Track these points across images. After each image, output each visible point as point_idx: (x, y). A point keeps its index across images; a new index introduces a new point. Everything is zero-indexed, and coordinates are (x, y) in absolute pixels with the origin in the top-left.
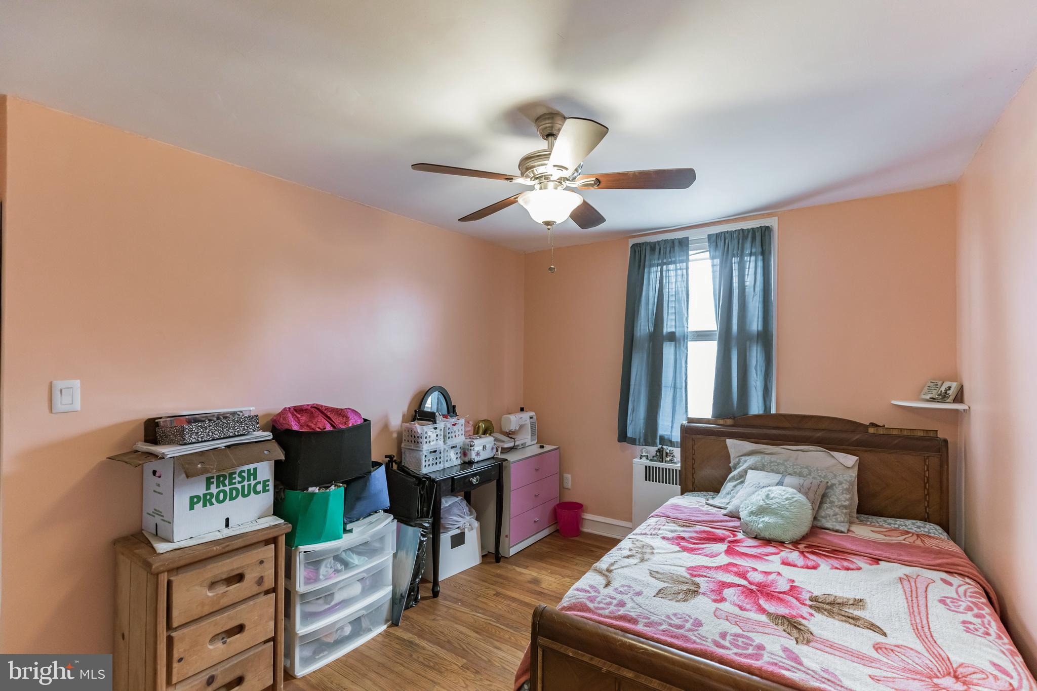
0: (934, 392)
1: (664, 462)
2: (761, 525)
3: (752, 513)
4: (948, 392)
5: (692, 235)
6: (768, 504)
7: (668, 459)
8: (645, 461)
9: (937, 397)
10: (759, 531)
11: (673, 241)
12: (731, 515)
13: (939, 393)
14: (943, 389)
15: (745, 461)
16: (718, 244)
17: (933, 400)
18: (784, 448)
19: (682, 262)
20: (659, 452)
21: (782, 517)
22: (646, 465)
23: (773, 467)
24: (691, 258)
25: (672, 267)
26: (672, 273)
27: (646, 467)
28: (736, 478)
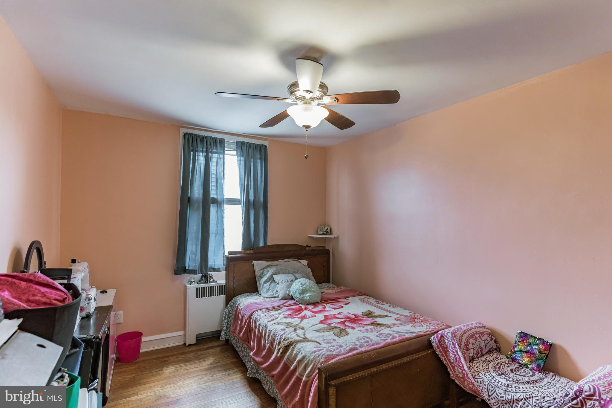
0: (323, 231)
1: (209, 283)
2: (308, 298)
3: (300, 294)
4: (328, 230)
5: (227, 138)
6: (304, 288)
7: (211, 280)
8: (195, 285)
9: (324, 232)
10: (309, 301)
11: (216, 139)
12: (284, 298)
13: (324, 231)
14: (325, 229)
15: (268, 271)
16: (243, 148)
17: (323, 234)
18: (279, 262)
19: (221, 153)
20: (205, 277)
21: (314, 291)
22: (197, 287)
23: (283, 272)
24: (226, 152)
25: (215, 155)
26: (214, 160)
27: (197, 288)
28: (267, 281)
